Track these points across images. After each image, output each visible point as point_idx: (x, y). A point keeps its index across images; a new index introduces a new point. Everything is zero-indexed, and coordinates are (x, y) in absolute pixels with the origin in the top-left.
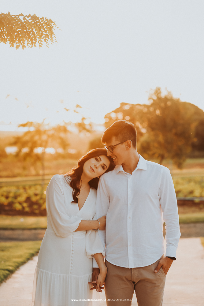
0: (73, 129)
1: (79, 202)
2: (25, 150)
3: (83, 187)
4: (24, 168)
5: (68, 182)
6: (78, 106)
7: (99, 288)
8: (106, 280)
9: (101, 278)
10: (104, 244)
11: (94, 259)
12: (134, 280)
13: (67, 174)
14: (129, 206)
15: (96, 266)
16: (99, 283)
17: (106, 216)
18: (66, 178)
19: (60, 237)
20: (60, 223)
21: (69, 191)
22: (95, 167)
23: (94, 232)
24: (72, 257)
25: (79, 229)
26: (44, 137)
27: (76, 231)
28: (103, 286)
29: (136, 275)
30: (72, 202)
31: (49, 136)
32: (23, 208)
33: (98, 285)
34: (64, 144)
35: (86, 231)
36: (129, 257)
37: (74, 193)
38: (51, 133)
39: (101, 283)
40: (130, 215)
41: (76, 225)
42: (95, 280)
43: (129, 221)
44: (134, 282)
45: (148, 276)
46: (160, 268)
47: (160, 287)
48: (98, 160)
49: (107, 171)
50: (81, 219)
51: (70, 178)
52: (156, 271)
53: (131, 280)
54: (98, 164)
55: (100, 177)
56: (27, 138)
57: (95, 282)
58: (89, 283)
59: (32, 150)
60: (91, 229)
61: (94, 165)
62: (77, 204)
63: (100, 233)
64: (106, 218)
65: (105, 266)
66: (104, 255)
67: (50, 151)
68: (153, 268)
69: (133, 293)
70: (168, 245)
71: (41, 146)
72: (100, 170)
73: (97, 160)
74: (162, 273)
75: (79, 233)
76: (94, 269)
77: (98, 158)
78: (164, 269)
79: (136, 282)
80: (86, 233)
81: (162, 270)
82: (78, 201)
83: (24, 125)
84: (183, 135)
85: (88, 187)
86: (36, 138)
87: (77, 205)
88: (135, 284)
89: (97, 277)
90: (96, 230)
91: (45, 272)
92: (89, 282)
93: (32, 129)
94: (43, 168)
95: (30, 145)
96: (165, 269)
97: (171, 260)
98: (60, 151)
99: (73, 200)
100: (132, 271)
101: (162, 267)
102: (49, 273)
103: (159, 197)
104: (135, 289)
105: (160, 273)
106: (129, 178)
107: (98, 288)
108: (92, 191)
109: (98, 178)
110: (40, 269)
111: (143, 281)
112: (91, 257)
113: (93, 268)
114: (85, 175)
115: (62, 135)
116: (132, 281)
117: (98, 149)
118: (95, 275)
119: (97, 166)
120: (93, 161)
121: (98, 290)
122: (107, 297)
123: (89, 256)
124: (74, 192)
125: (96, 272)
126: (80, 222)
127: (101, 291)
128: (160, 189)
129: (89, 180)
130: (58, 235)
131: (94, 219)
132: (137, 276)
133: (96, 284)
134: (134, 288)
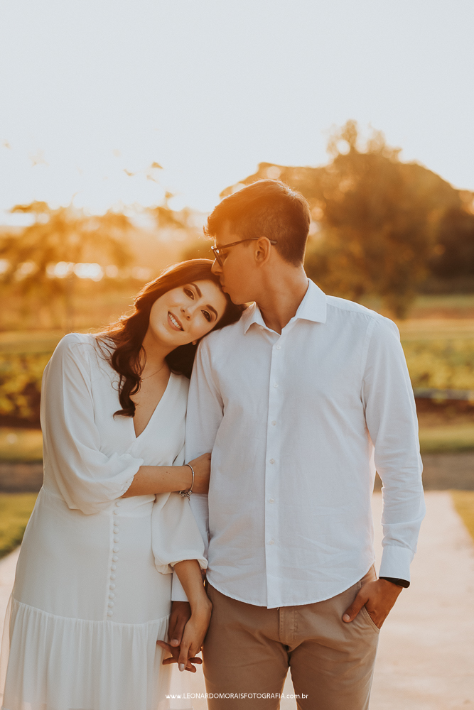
0: (144, 222)
1: (136, 412)
2: (28, 268)
3: (150, 369)
4: (24, 312)
5: (105, 356)
6: (155, 165)
7: (186, 662)
8: (206, 640)
9: (193, 631)
10: (205, 534)
11: (175, 575)
12: (287, 642)
13: (105, 332)
14: (272, 429)
15: (180, 596)
16: (186, 646)
17: (210, 454)
18: (102, 344)
19: (78, 512)
20: (79, 474)
21: (106, 382)
22: (184, 316)
23: (176, 499)
24: (112, 570)
25: (133, 492)
26: (73, 239)
27: (124, 496)
28: (200, 655)
29: (293, 627)
30: (118, 413)
31: (85, 237)
32: (17, 408)
33: (185, 652)
34: (121, 257)
35: (155, 495)
36: (269, 576)
37: (124, 387)
38: (91, 227)
39: (194, 647)
40: (273, 453)
41: (125, 479)
42: (176, 639)
43: (271, 472)
44: (287, 648)
45: (327, 630)
46: (362, 609)
47: (362, 662)
48: (192, 294)
49: (219, 327)
50: (141, 463)
51: (112, 344)
52: (347, 618)
53: (277, 640)
54: (193, 307)
55: (199, 341)
56: (32, 240)
57: (176, 643)
58: (159, 642)
59: (42, 269)
60: (167, 492)
61: (179, 308)
62: (131, 419)
63: (194, 501)
64: (210, 459)
65: (206, 596)
66: (204, 565)
67: (90, 271)
68: (340, 609)
69: (285, 675)
70: (387, 544)
71: (65, 259)
72: (199, 323)
73: (189, 293)
74: (366, 623)
75: (134, 502)
76: (174, 605)
77: (192, 288)
78: (371, 613)
79: (293, 647)
80: (155, 501)
81: (366, 614)
82: (135, 409)
83: (25, 209)
84: (409, 237)
85: (164, 370)
86: (54, 240)
87: (130, 421)
88: (290, 651)
89: (182, 628)
90: (185, 493)
91: (35, 613)
92: (161, 642)
93: (44, 219)
94: (71, 311)
95: (39, 255)
96: (374, 612)
97: (395, 588)
98: (113, 272)
99: (120, 408)
100: (282, 616)
101: (366, 605)
102: (45, 617)
103: (361, 406)
104: (289, 666)
105: (361, 623)
106: (274, 347)
107: (183, 659)
108: (174, 383)
109: (195, 344)
110: (22, 605)
111: (313, 645)
112: (166, 570)
113: (172, 602)
114: (156, 337)
115: (116, 234)
116: (281, 644)
117: (193, 263)
118: (177, 622)
119: (190, 311)
120: (177, 296)
121: (183, 665)
122: (211, 689)
123: (162, 566)
124: (122, 383)
125: (179, 613)
126: (135, 470)
127: (193, 669)
128: (363, 380)
129: (166, 352)
130: (71, 508)
131: (179, 463)
132: (295, 631)
133: (179, 648)
134: (288, 663)
